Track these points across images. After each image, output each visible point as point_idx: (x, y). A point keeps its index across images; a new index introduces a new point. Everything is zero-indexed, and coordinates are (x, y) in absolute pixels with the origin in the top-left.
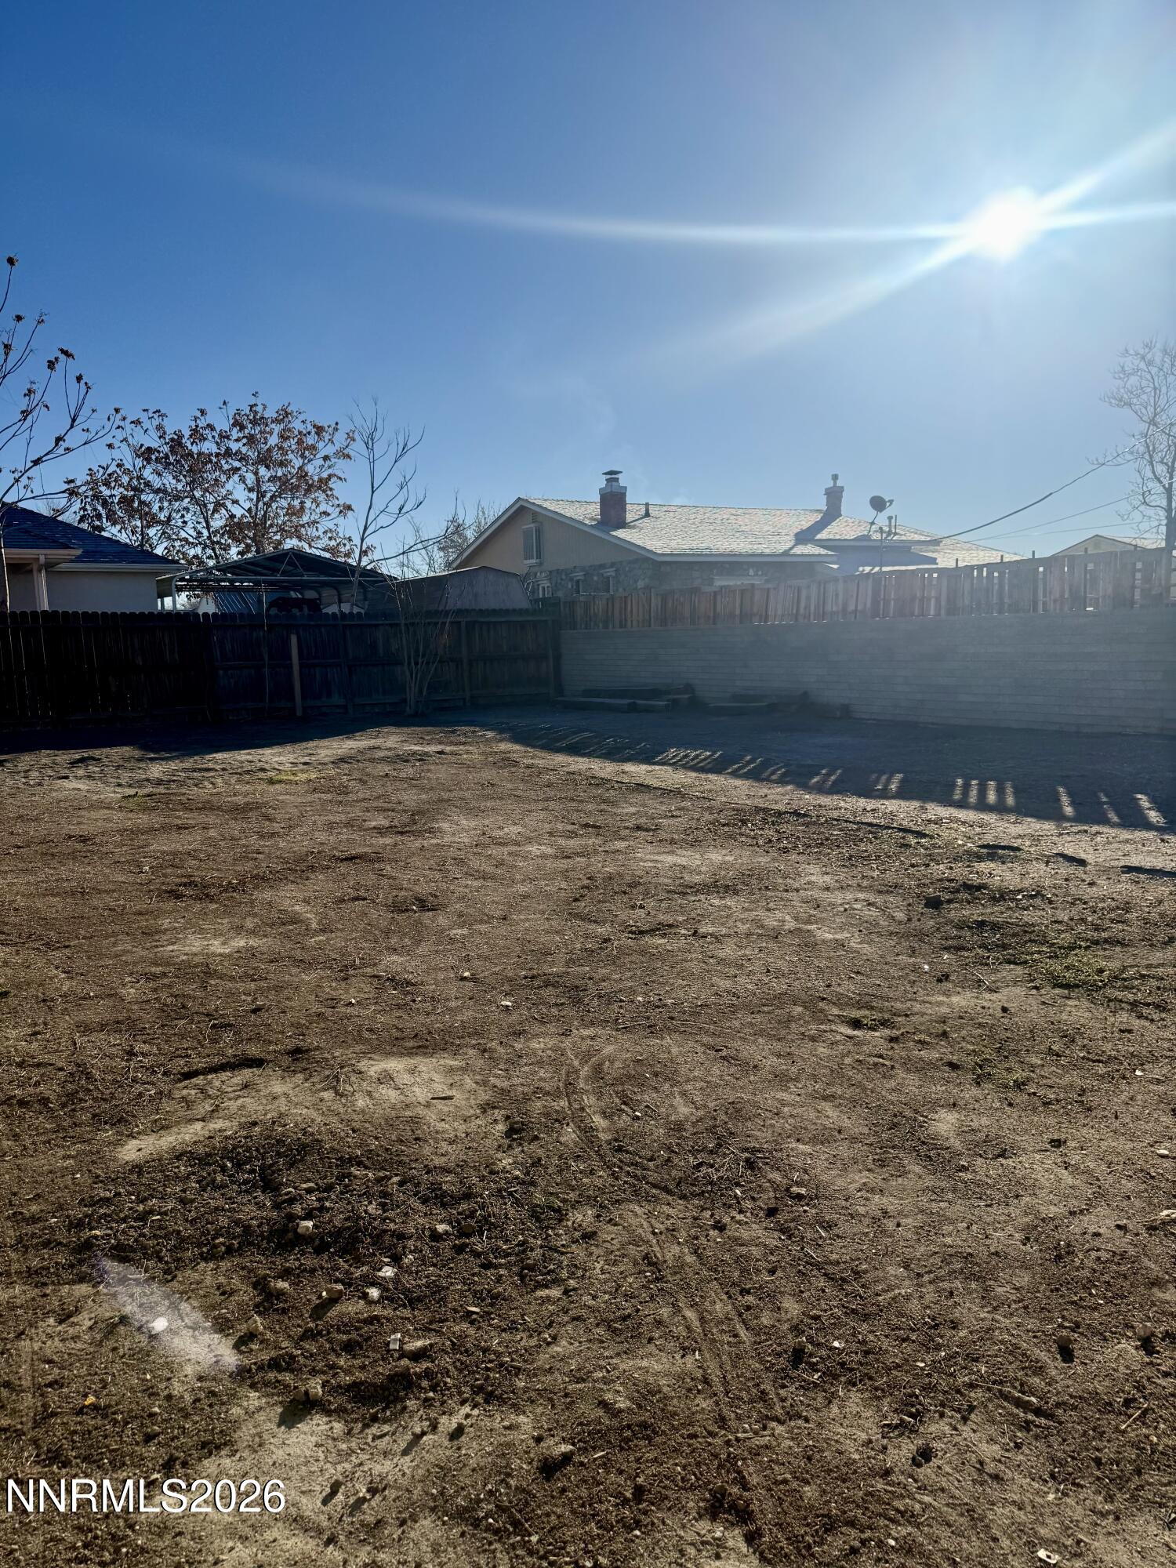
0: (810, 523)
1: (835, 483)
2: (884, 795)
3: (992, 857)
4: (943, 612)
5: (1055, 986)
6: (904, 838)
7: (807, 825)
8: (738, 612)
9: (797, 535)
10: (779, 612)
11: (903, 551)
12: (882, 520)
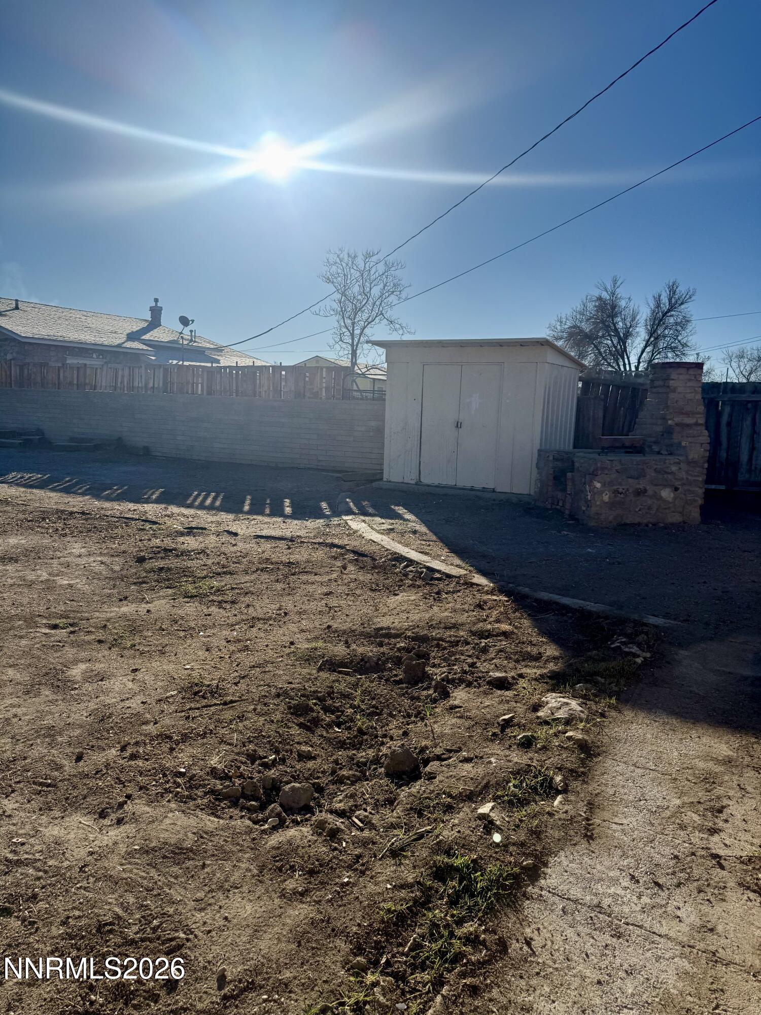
0: (139, 328)
1: (156, 304)
2: (147, 501)
3: (189, 534)
4: (205, 392)
5: (185, 597)
6: (143, 525)
7: (86, 520)
8: (75, 382)
9: (128, 335)
10: (104, 384)
11: (200, 353)
12: (187, 331)
